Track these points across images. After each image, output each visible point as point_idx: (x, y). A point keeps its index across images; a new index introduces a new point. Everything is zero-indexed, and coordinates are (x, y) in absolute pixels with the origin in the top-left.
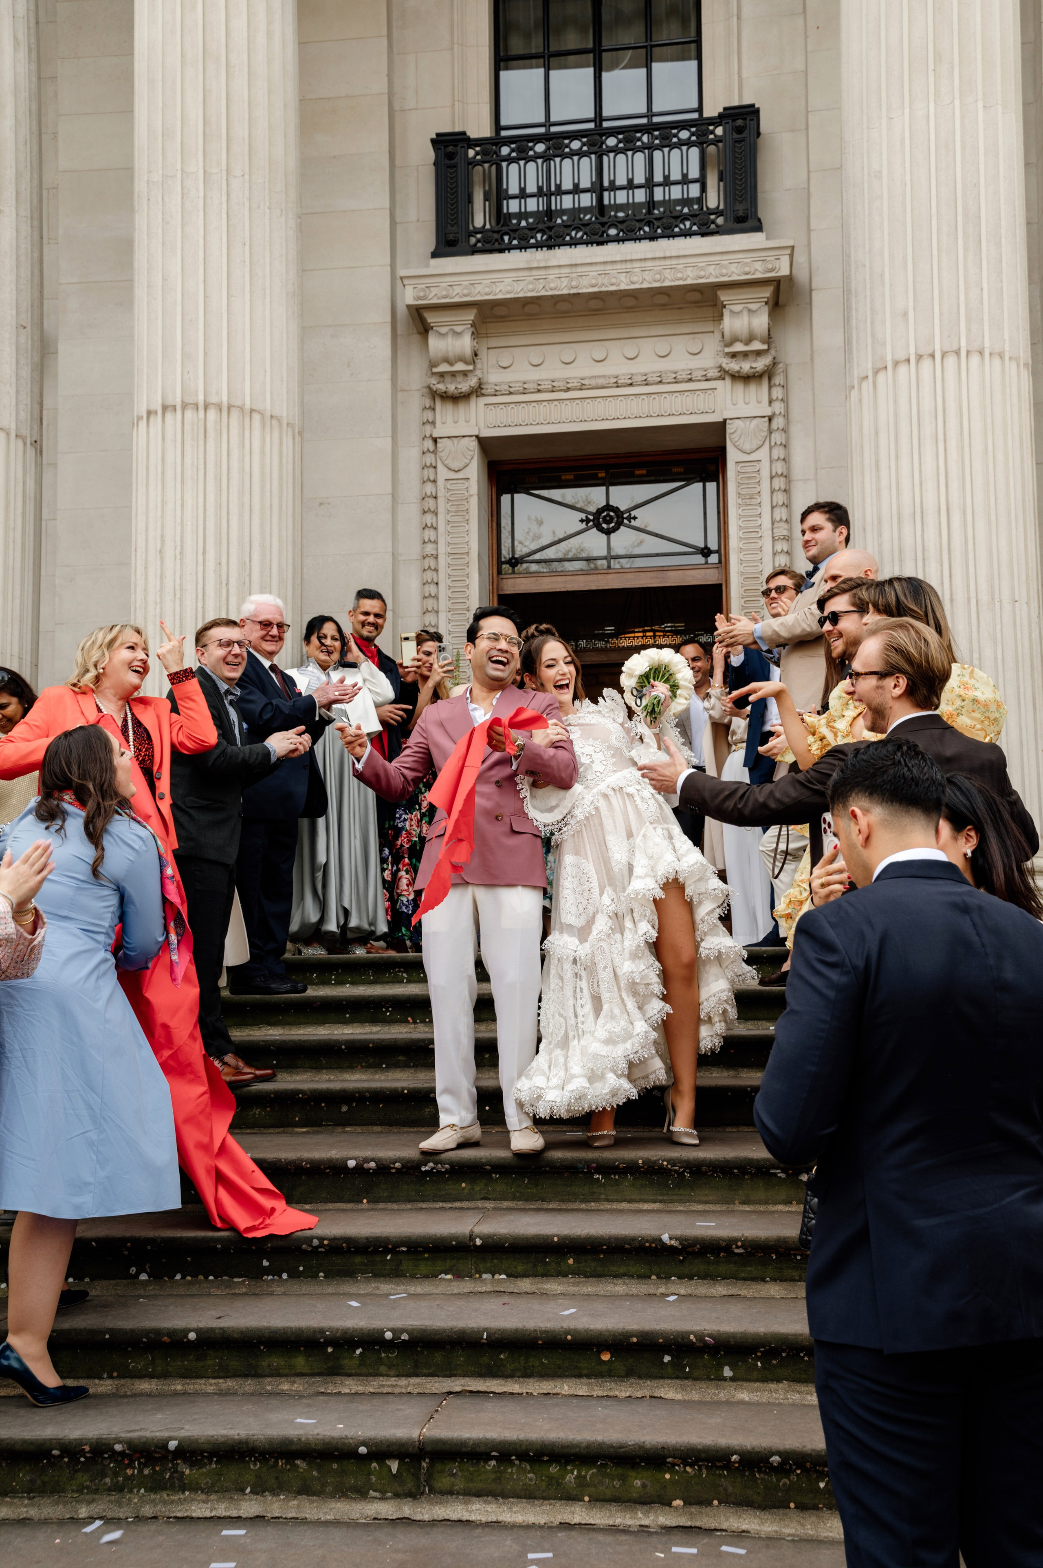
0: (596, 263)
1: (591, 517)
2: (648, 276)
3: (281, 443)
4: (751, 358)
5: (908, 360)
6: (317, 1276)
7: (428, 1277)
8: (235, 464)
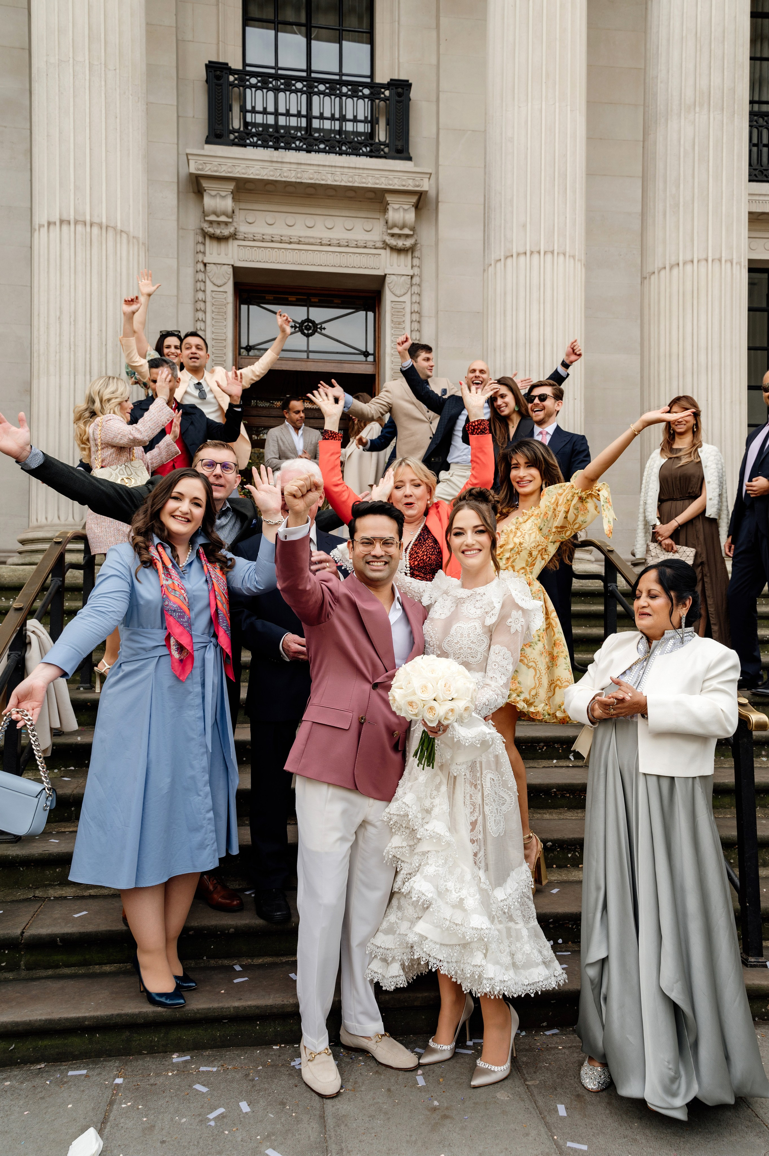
0: (313, 165)
1: (298, 325)
2: (345, 178)
3: (139, 255)
4: (403, 238)
5: (525, 253)
8: (111, 265)
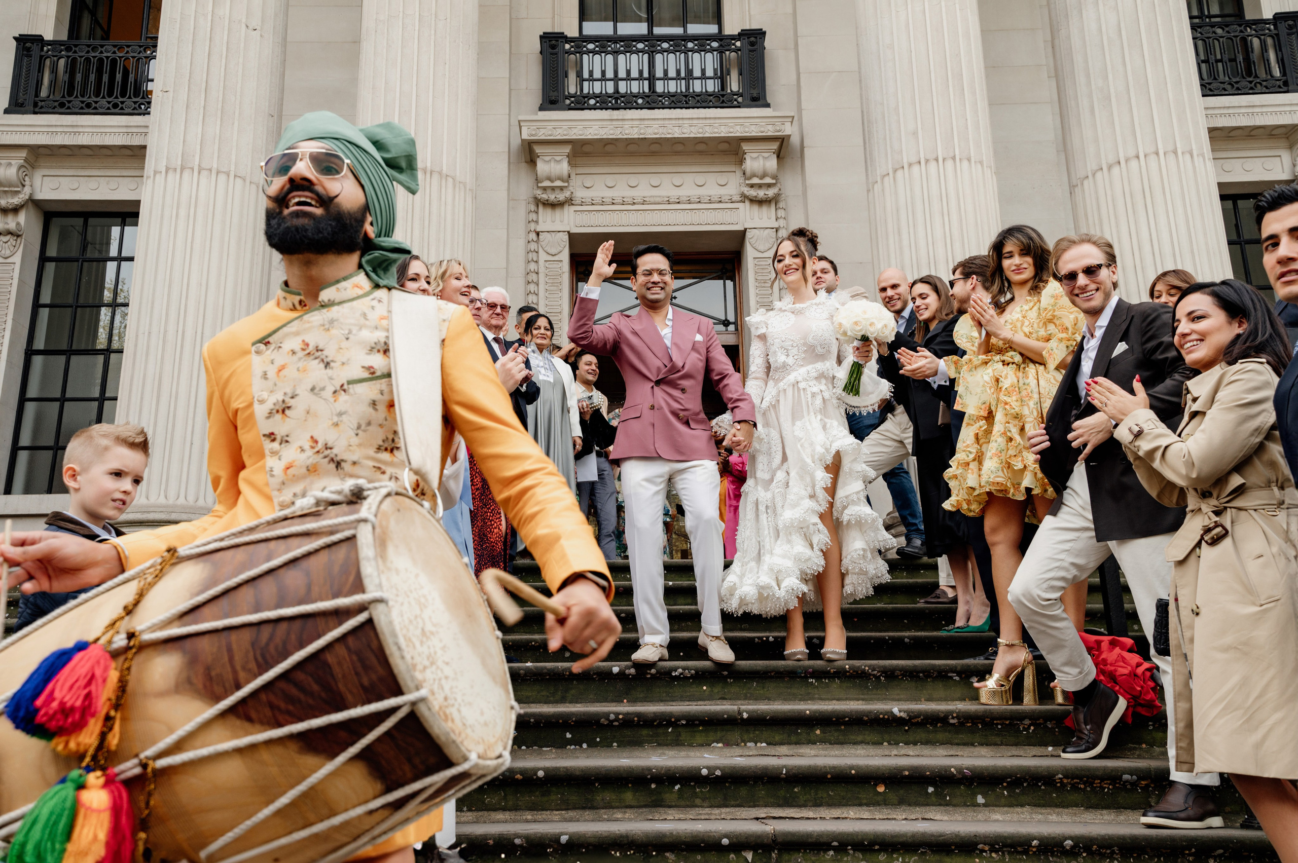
0: (657, 121)
2: (695, 130)
3: (465, 201)
4: (764, 188)
5: (920, 162)
6: (612, 746)
7: (702, 745)
